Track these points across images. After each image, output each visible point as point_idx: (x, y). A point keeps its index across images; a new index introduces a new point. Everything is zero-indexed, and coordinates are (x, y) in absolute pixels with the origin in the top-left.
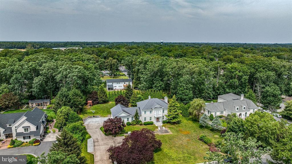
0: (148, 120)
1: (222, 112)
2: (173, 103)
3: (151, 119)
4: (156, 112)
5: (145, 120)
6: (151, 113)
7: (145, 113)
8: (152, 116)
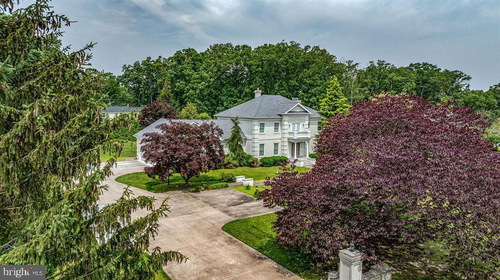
0: (269, 153)
3: (276, 151)
4: (291, 125)
5: (262, 152)
6: (276, 129)
7: (262, 129)
8: (281, 139)
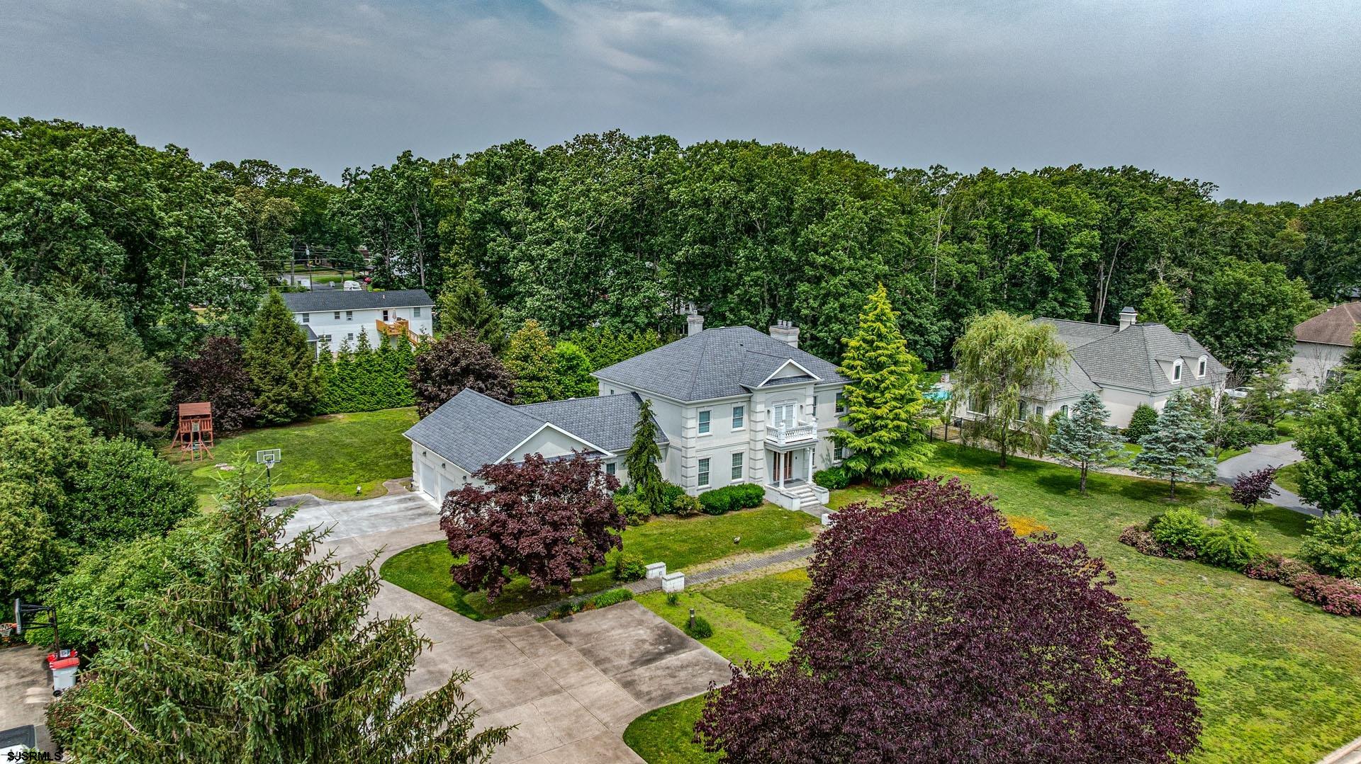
0: (721, 478)
3: (738, 470)
4: (773, 411)
5: (703, 478)
6: (738, 421)
7: (704, 425)
8: (749, 443)
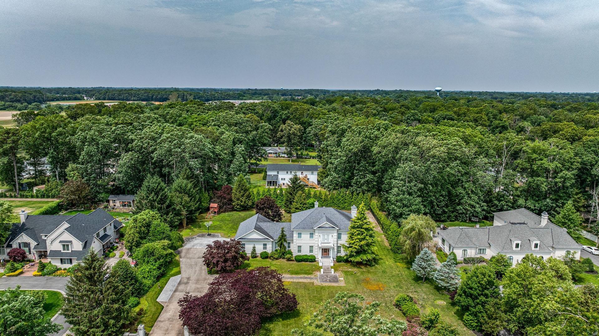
0: (305, 252)
1: (482, 251)
2: (358, 221)
3: (311, 251)
4: (321, 236)
5: (299, 251)
6: (311, 237)
7: (300, 236)
8: (315, 244)
